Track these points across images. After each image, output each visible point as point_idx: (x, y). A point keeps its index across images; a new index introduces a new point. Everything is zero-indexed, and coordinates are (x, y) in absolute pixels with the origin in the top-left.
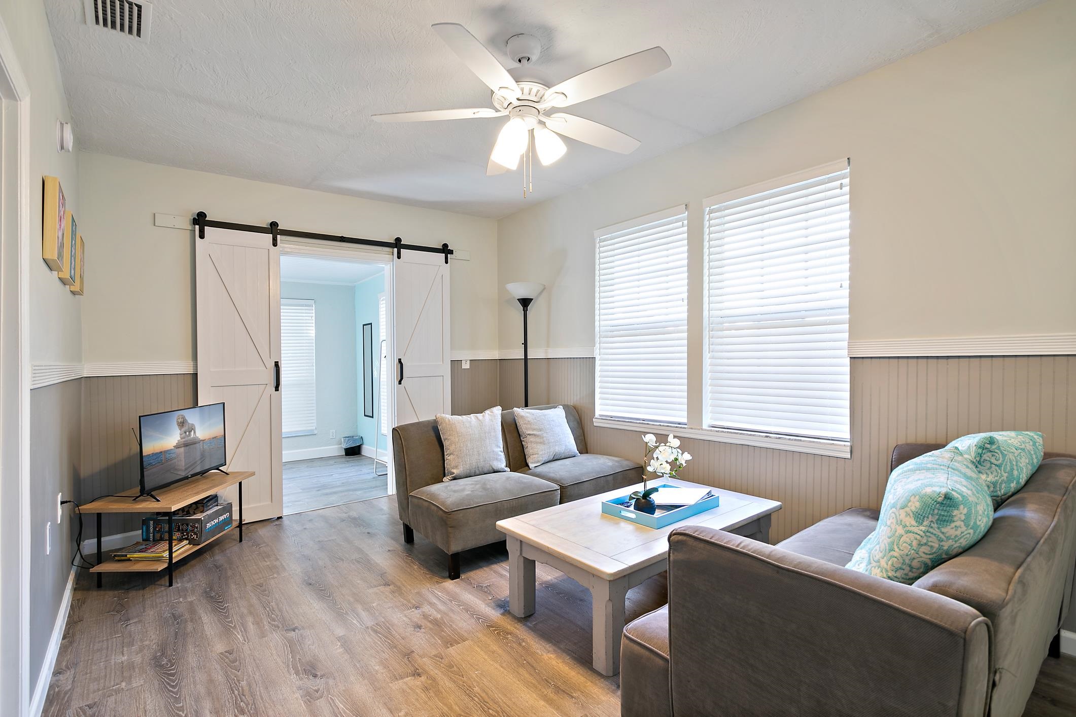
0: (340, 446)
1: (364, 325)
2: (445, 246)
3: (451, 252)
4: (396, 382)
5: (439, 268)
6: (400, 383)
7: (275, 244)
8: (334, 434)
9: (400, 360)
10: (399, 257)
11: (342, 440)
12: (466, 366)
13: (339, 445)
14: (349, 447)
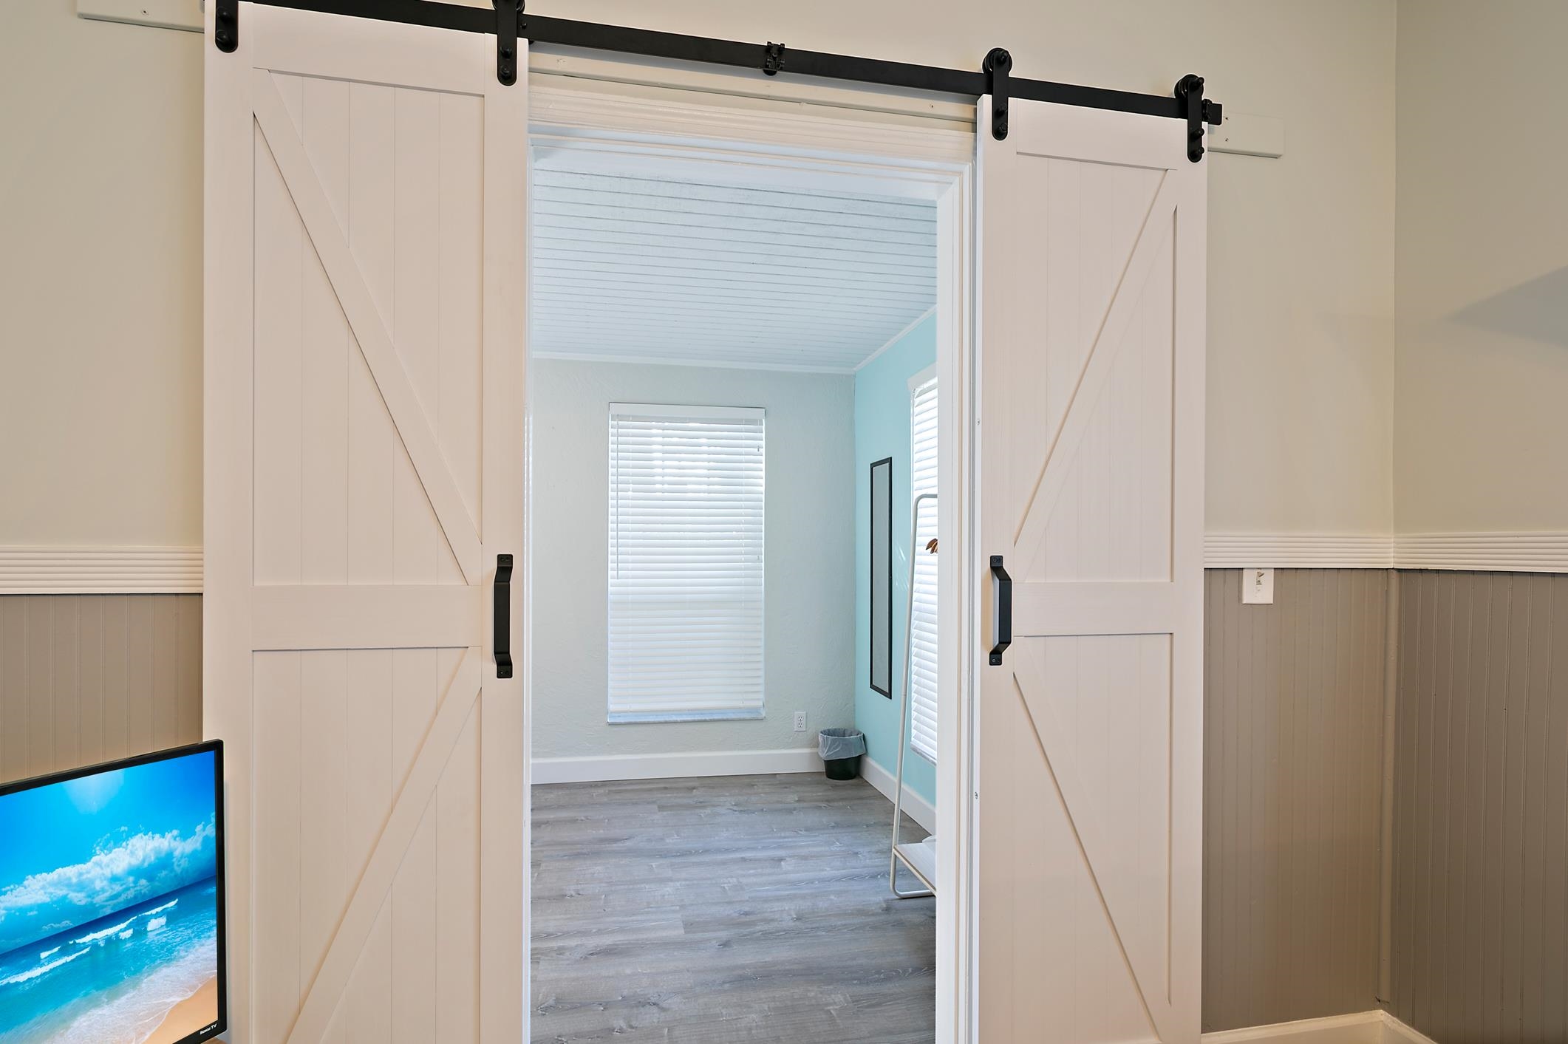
0: (814, 750)
1: (873, 465)
2: (1191, 85)
3: (1213, 113)
4: (981, 656)
5: (1165, 175)
6: (995, 657)
7: (507, 74)
8: (804, 722)
9: (997, 566)
10: (1000, 131)
11: (820, 740)
12: (1258, 592)
13: (814, 747)
14: (834, 758)
